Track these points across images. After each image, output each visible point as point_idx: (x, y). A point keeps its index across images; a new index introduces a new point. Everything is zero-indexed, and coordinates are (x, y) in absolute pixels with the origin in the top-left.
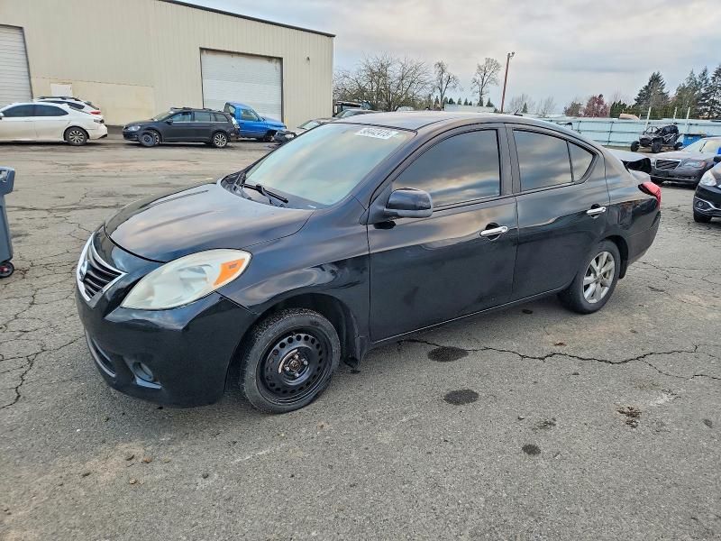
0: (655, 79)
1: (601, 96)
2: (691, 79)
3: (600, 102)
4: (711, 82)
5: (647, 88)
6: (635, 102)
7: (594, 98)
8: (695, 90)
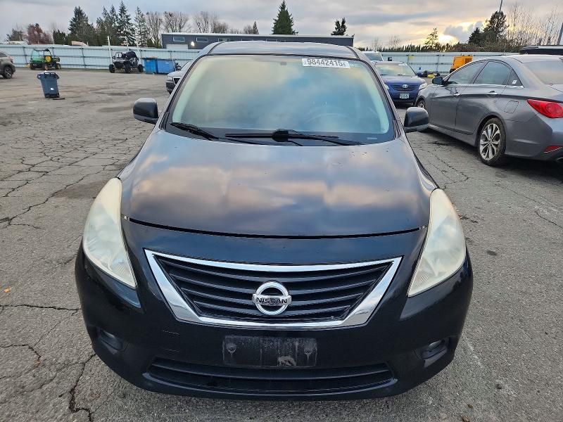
0: (79, 13)
1: (37, 25)
2: (105, 14)
3: (39, 31)
4: (119, 17)
5: (74, 20)
6: (70, 32)
7: (32, 26)
8: (111, 23)
